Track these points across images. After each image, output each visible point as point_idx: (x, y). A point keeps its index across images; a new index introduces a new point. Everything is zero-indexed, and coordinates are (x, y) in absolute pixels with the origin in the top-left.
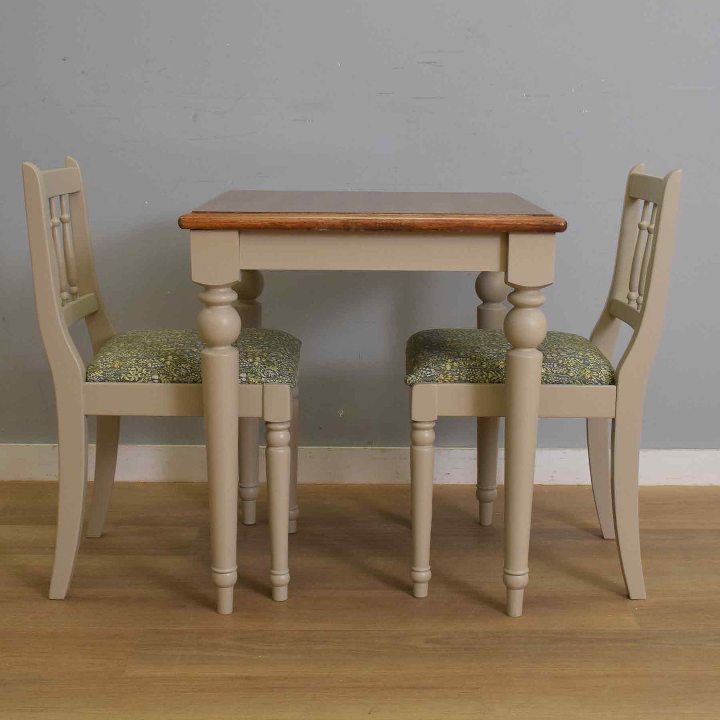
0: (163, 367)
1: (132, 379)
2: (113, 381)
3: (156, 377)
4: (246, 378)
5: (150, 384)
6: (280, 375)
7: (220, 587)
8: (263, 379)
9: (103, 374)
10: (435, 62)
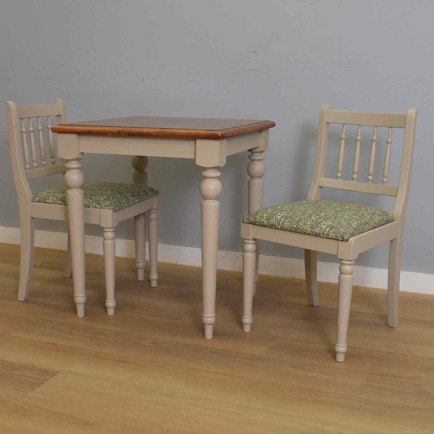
0: (63, 197)
1: (49, 202)
2: (42, 202)
3: (59, 202)
4: (95, 205)
5: (57, 205)
6: (110, 205)
7: (77, 304)
8: (102, 207)
9: (39, 199)
10: (256, 51)
